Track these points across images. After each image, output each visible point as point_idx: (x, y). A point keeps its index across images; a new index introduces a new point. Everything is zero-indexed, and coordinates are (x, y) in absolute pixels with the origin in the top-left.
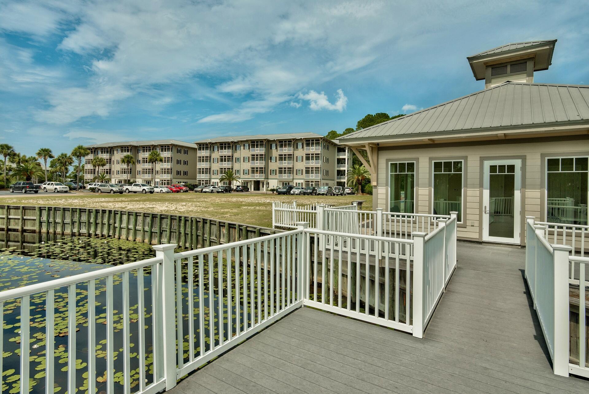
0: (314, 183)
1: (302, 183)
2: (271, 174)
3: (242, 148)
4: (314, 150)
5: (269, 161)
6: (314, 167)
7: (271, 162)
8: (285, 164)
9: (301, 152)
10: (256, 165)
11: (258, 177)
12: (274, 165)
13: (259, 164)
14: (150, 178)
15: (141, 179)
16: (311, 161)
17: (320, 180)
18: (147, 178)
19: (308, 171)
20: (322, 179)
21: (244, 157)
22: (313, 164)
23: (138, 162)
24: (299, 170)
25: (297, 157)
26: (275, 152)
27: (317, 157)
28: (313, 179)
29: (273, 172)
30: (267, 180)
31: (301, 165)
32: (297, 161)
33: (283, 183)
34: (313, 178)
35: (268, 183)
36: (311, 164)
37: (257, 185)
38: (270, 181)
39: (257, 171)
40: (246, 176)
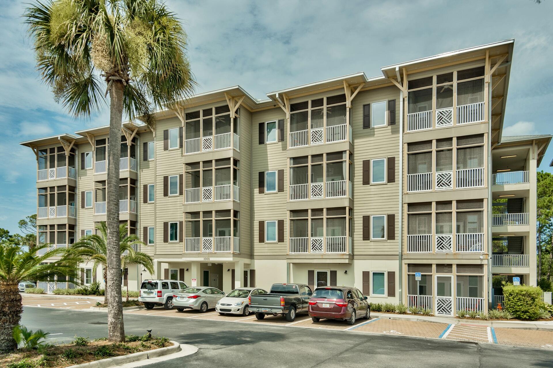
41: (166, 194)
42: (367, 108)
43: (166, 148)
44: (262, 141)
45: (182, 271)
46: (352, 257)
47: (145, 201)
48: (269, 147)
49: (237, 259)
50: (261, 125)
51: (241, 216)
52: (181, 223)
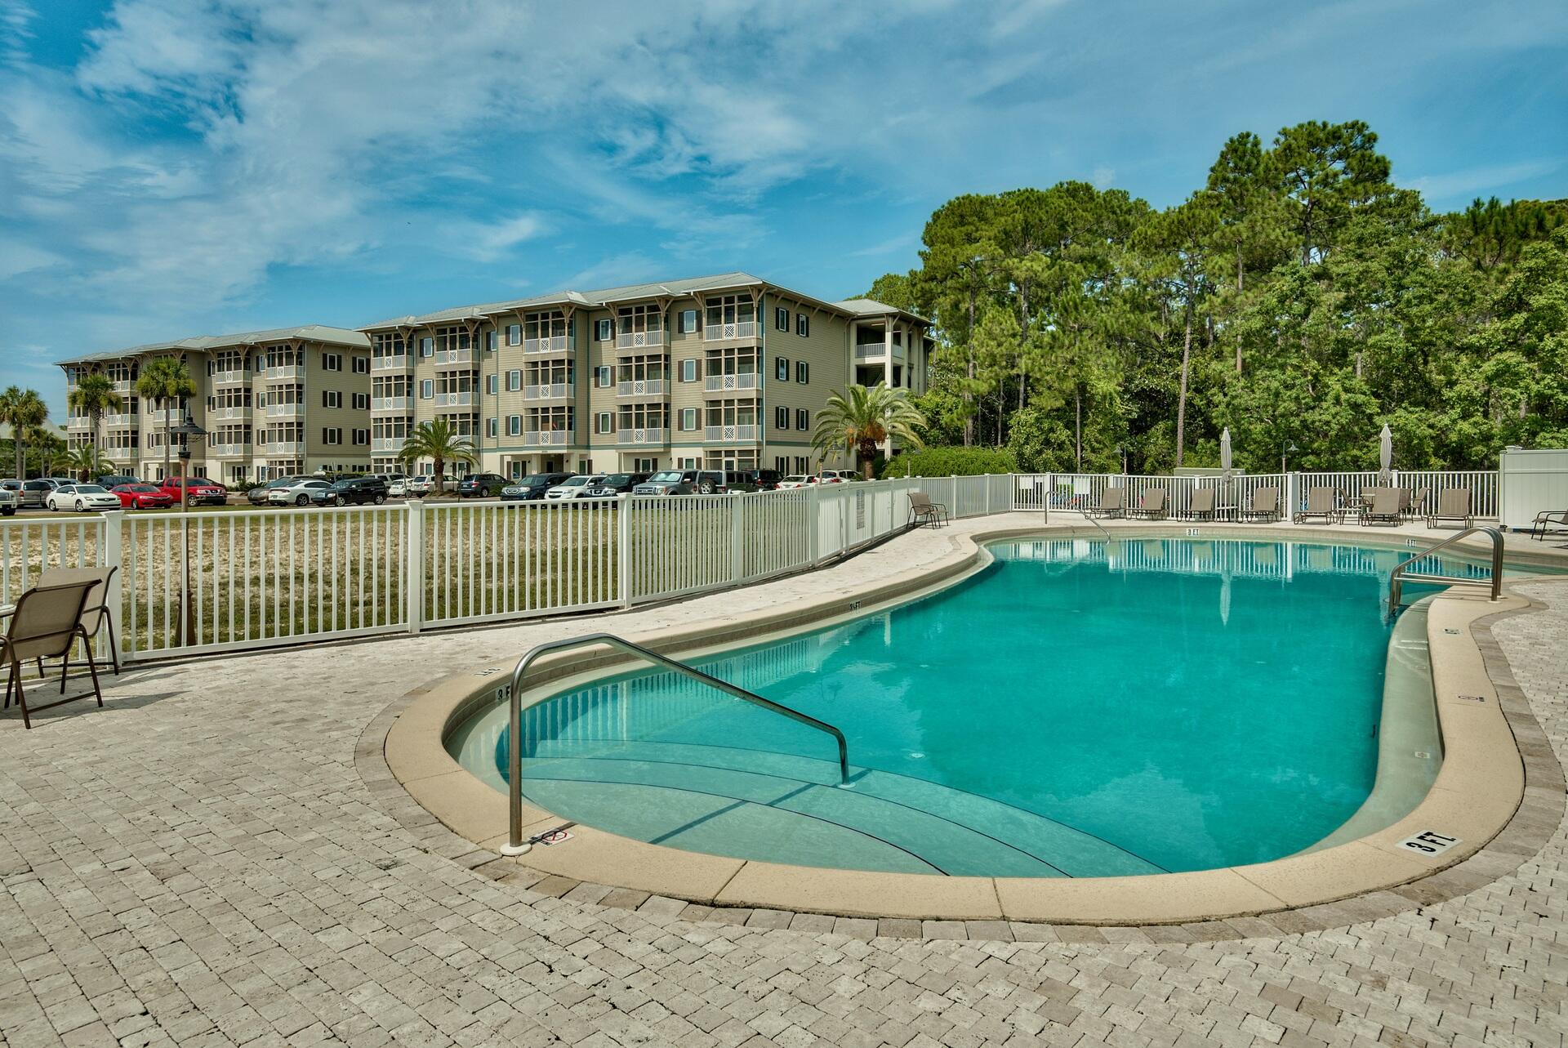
0: (735, 459)
1: (699, 460)
2: (597, 431)
3: (501, 338)
4: (736, 334)
5: (592, 380)
6: (736, 397)
7: (597, 385)
8: (642, 392)
9: (691, 346)
10: (542, 398)
11: (551, 441)
12: (606, 399)
13: (551, 395)
14: (239, 457)
15: (217, 459)
16: (724, 376)
17: (755, 448)
18: (231, 457)
19: (716, 413)
20: (769, 443)
21: (507, 374)
22: (734, 387)
23: (209, 404)
24: (689, 413)
25: (681, 364)
26: (612, 350)
27: (746, 359)
28: (733, 444)
29: (603, 421)
30: (583, 452)
31: (690, 395)
32: (681, 379)
33: (637, 461)
34: (734, 439)
35: (590, 462)
36: (725, 389)
37: (554, 469)
38: (594, 455)
39: (545, 420)
40: (516, 441)
41: (508, 389)
42: (681, 315)
43: (507, 344)
44: (597, 338)
45: (524, 463)
46: (668, 446)
47: (488, 392)
48: (603, 344)
49: (571, 451)
50: (597, 324)
51: (577, 412)
52: (522, 417)
